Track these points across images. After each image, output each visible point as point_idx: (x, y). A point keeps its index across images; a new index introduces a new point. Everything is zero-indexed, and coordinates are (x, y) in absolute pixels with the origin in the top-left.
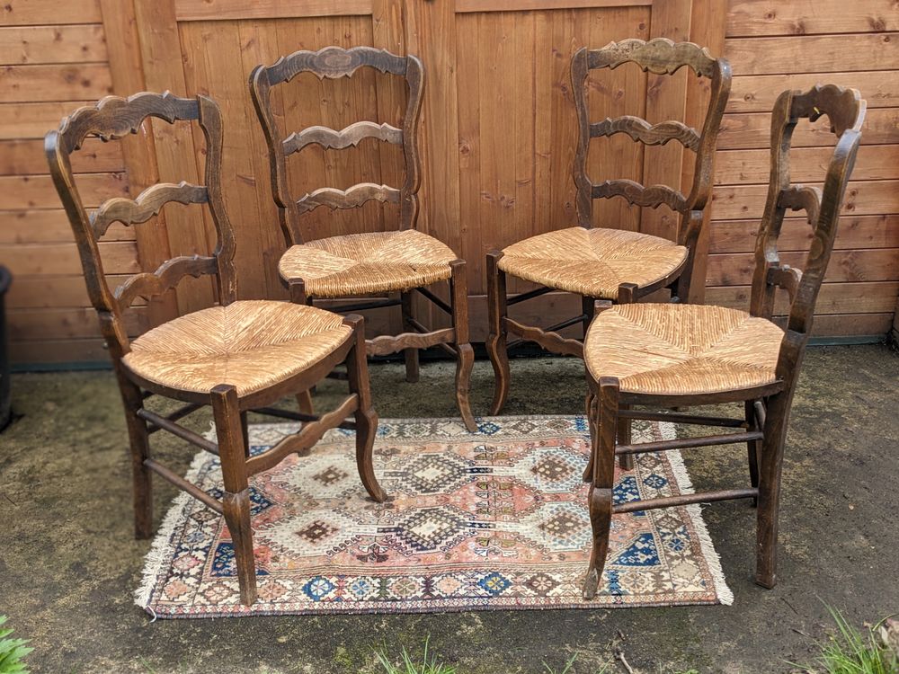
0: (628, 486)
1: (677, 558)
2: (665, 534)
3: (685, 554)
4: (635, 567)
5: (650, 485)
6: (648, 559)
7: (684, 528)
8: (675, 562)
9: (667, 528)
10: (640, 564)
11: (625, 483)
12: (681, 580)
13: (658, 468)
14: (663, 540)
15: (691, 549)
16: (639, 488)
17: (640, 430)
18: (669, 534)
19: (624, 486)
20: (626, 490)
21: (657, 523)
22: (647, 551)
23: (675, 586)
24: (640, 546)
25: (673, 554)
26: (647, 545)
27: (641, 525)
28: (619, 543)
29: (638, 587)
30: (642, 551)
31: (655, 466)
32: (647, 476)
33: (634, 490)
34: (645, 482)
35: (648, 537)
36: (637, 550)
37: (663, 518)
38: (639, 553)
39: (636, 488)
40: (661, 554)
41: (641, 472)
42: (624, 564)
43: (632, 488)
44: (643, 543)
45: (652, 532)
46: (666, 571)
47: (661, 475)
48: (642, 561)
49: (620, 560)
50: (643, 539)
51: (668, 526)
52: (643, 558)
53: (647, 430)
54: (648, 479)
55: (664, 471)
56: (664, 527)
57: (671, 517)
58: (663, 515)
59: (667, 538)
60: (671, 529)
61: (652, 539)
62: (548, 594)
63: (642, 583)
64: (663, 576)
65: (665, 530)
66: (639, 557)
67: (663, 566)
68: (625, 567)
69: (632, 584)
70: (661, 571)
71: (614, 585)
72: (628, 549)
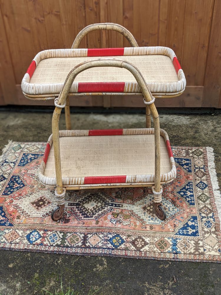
0: (189, 187)
1: (208, 233)
2: (203, 217)
3: (212, 230)
4: (186, 237)
5: (199, 188)
6: (193, 232)
7: (213, 214)
8: (207, 235)
9: (204, 214)
10: (189, 235)
11: (187, 185)
12: (208, 247)
13: (204, 178)
14: (202, 221)
15: (215, 228)
16: (193, 188)
17: (198, 156)
18: (205, 217)
19: (187, 187)
20: (187, 190)
21: (200, 210)
22: (193, 227)
23: (205, 250)
24: (190, 223)
25: (206, 230)
26: (193, 223)
27: (192, 211)
28: (180, 221)
29: (187, 249)
30: (191, 227)
31: (203, 176)
32: (198, 182)
33: (191, 190)
34: (197, 185)
35: (195, 218)
36: (188, 226)
37: (203, 207)
38: (189, 228)
39: (192, 189)
40: (200, 229)
41: (196, 180)
42: (181, 235)
43: (190, 189)
44: (192, 221)
45: (197, 215)
46: (201, 240)
47: (205, 182)
48: (190, 233)
49: (179, 232)
50: (192, 219)
51: (205, 212)
52: (191, 231)
53: (201, 156)
54: (199, 184)
55: (207, 180)
56: (203, 213)
57: (207, 207)
58: (203, 206)
59: (204, 219)
60: (207, 214)
61: (197, 220)
62: (141, 250)
63: (189, 247)
64: (199, 243)
65: (203, 215)
66: (189, 230)
67: (200, 237)
68: (181, 236)
69: (183, 247)
70: (199, 240)
71: (174, 247)
72: (184, 225)
